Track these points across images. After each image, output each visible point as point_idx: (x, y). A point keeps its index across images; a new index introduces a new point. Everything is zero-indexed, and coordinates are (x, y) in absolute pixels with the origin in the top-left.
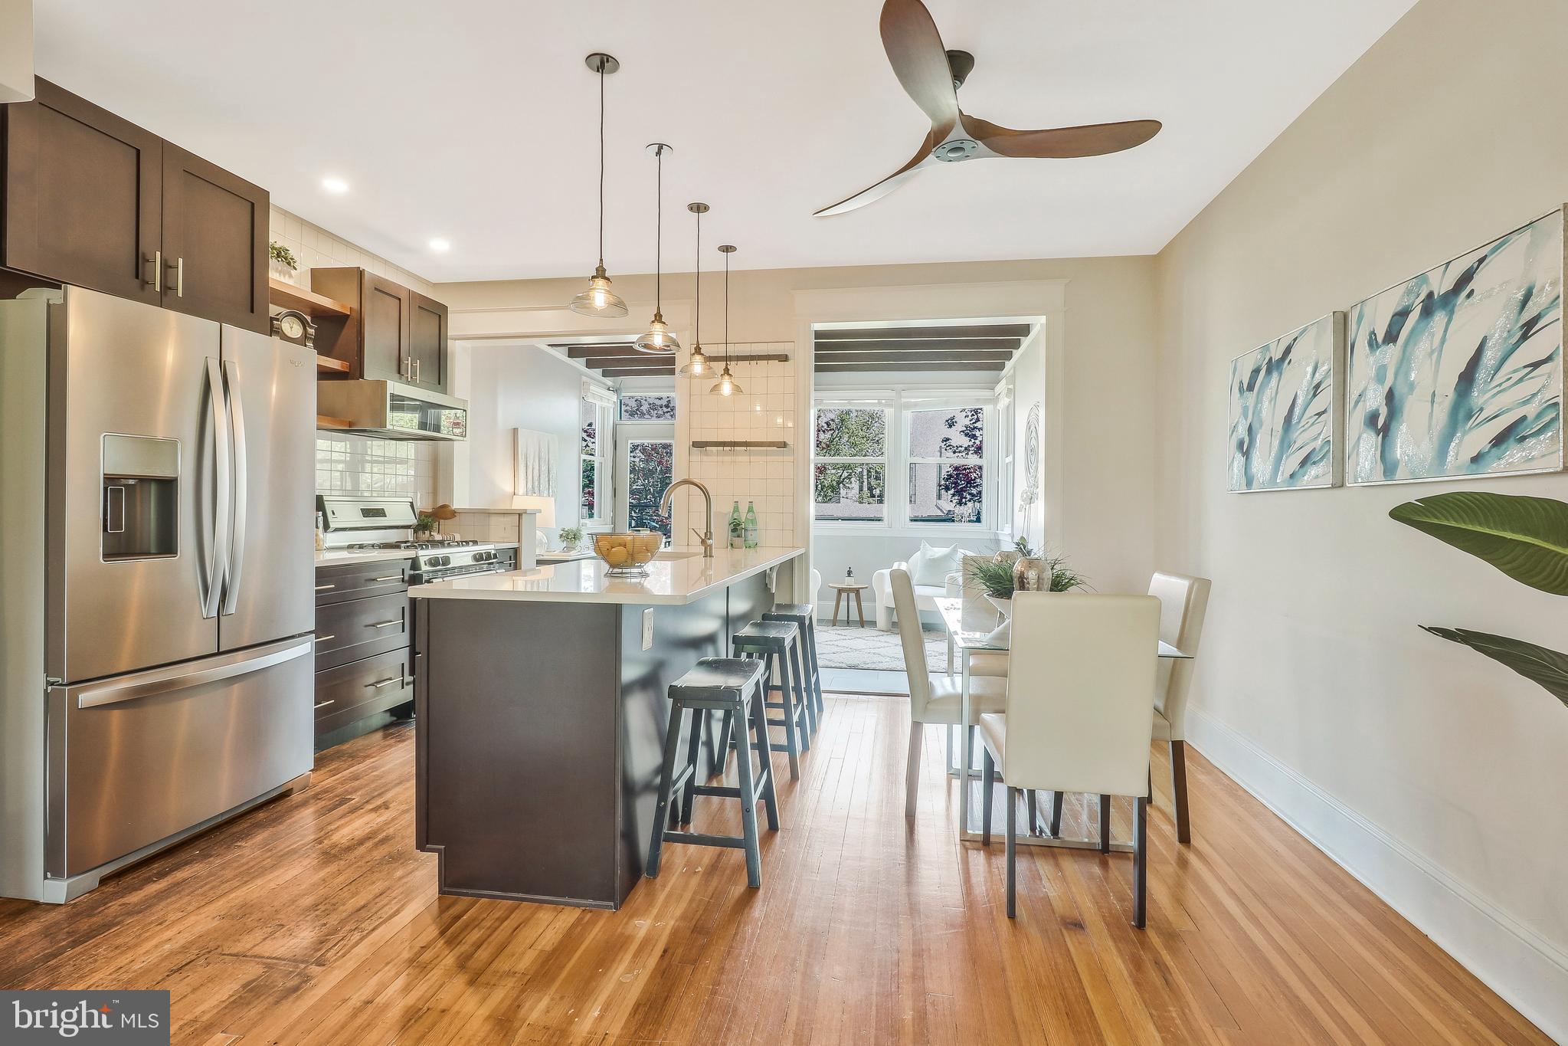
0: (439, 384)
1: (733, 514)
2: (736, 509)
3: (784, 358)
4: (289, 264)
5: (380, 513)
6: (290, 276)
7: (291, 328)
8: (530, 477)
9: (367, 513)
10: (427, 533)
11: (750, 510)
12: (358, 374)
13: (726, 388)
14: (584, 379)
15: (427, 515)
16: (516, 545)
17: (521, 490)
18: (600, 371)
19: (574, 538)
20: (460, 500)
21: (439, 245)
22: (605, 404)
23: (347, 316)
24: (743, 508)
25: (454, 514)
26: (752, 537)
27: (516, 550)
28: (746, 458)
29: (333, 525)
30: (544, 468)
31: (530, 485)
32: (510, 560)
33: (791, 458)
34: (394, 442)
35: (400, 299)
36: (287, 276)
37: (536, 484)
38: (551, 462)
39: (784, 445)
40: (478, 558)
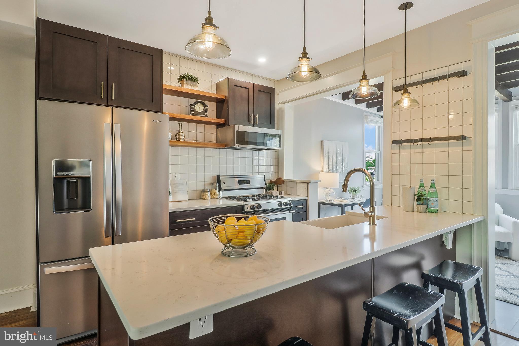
0: (271, 124)
1: (419, 188)
2: (422, 185)
3: (463, 74)
4: (194, 81)
5: (248, 182)
6: (197, 86)
7: (199, 108)
8: (331, 163)
9: (240, 182)
10: (271, 191)
11: (432, 186)
12: (227, 124)
13: (406, 103)
14: (365, 114)
15: (271, 182)
16: (306, 198)
17: (325, 169)
18: (376, 108)
19: (355, 192)
20: (288, 175)
21: (262, 60)
22: (379, 125)
23: (224, 99)
24: (427, 184)
25: (283, 182)
26: (433, 205)
27: (307, 200)
28: (432, 150)
29: (223, 188)
30: (340, 158)
31: (331, 167)
32: (303, 205)
33: (470, 148)
34: (257, 151)
35: (248, 89)
36: (195, 87)
37: (335, 166)
38: (344, 155)
39: (463, 138)
40: (280, 205)
